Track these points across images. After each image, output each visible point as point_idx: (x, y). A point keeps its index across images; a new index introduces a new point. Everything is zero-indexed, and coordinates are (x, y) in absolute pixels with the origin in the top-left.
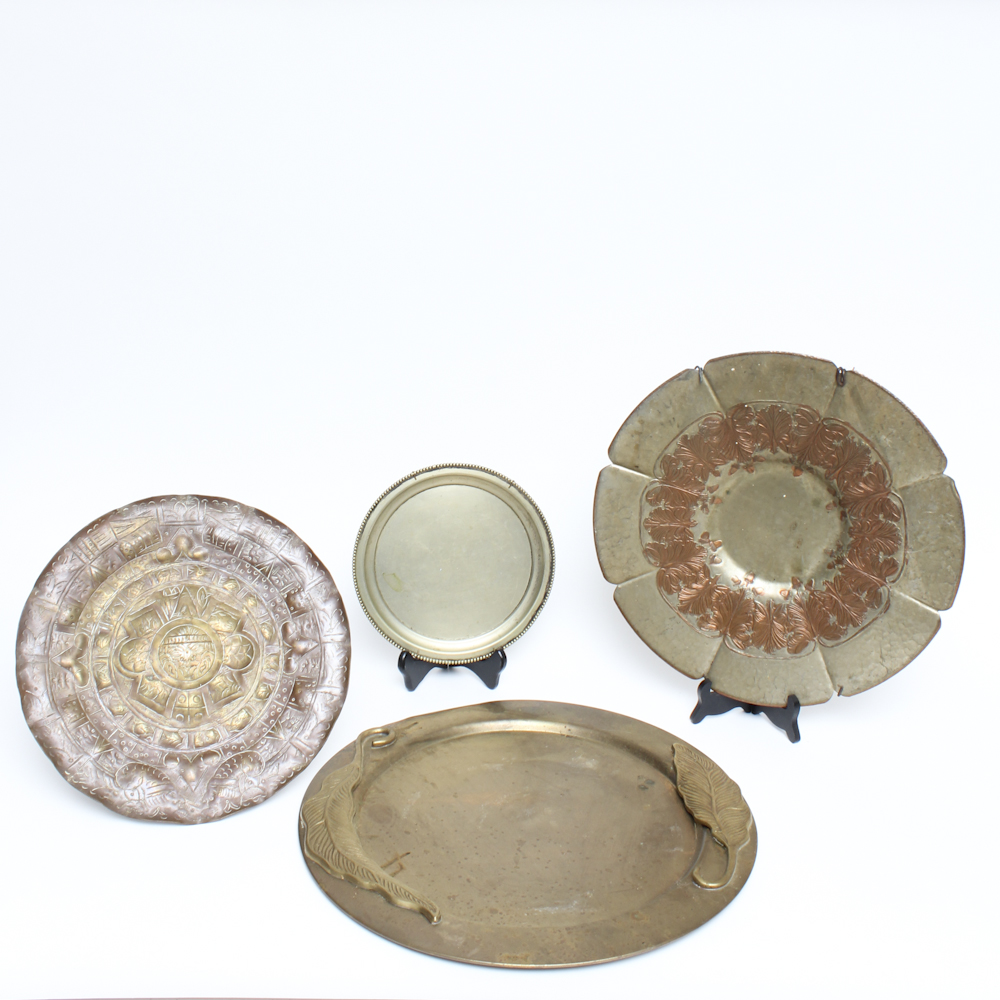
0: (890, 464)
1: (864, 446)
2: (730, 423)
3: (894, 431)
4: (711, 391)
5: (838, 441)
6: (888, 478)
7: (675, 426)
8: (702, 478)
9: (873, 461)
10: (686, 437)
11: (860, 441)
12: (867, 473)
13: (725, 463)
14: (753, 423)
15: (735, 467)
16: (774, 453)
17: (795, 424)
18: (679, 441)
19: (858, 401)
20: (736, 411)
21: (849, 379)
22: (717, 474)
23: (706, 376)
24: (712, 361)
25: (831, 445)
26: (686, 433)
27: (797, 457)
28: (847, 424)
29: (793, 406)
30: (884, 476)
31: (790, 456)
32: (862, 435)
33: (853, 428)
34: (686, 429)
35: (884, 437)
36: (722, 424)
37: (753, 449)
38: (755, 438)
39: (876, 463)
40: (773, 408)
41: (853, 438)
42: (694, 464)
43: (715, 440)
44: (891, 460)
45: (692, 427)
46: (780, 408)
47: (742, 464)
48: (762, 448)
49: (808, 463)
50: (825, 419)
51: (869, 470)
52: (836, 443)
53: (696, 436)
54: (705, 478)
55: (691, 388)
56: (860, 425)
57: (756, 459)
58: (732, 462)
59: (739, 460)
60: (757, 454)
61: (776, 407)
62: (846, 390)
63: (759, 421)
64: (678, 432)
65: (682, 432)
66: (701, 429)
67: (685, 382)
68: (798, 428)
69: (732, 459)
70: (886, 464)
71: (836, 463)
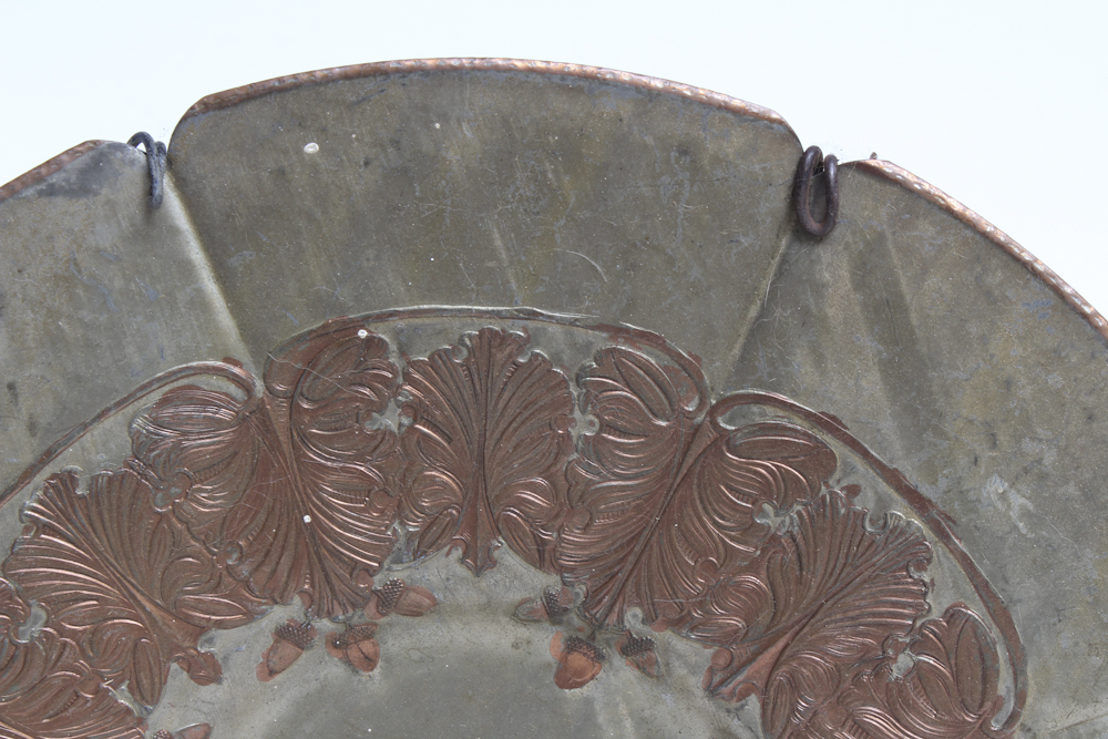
0: (1018, 615)
1: (901, 531)
2: (280, 420)
3: (1050, 458)
4: (196, 253)
5: (783, 506)
6: (1004, 685)
7: (17, 428)
8: (136, 690)
9: (937, 606)
10: (68, 479)
11: (882, 502)
12: (904, 661)
13: (250, 616)
14: (391, 420)
15: (294, 636)
16: (478, 571)
17: (583, 426)
18: (29, 499)
19: (887, 313)
20: (312, 361)
21: (852, 201)
22: (207, 671)
23: (181, 184)
24: (216, 106)
25: (748, 530)
26: (68, 461)
27: (581, 590)
28: (831, 424)
29: (582, 335)
30: (988, 677)
31: (551, 581)
32: (893, 478)
33: (853, 444)
34: (68, 440)
35: (997, 486)
36: (241, 421)
37: (385, 550)
38: (394, 495)
39: (952, 615)
40: (491, 342)
41: (853, 490)
42: (99, 617)
43: (209, 501)
44: (1024, 595)
45: (98, 431)
46: (522, 345)
47: (324, 625)
48: (423, 546)
49: (633, 618)
50: (725, 403)
51: (919, 645)
52: (770, 518)
53: (116, 481)
54: (148, 694)
55: (106, 236)
56: (888, 426)
57: (389, 600)
58: (279, 615)
59: (316, 606)
60: (399, 574)
61: (503, 338)
62: (832, 264)
63: (416, 410)
64: (27, 458)
65: (48, 455)
66: (141, 445)
67: (78, 205)
68: (595, 447)
69: (279, 598)
70: (1001, 615)
71: (764, 618)
